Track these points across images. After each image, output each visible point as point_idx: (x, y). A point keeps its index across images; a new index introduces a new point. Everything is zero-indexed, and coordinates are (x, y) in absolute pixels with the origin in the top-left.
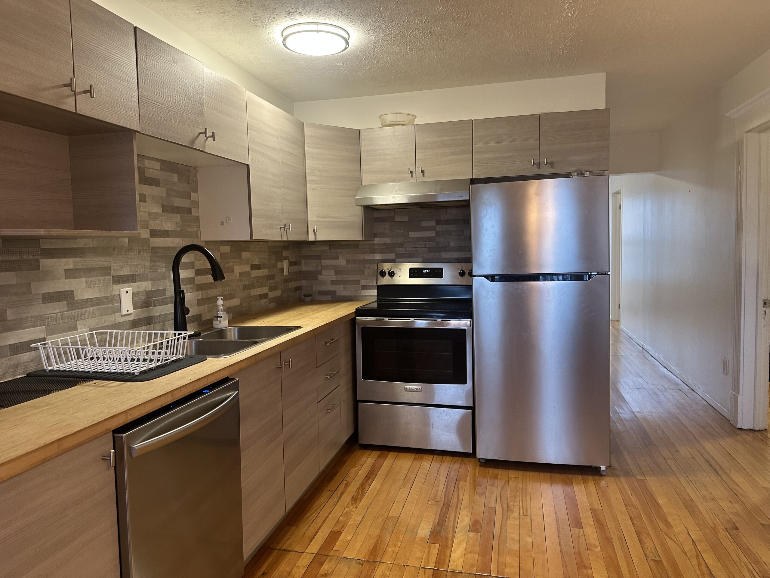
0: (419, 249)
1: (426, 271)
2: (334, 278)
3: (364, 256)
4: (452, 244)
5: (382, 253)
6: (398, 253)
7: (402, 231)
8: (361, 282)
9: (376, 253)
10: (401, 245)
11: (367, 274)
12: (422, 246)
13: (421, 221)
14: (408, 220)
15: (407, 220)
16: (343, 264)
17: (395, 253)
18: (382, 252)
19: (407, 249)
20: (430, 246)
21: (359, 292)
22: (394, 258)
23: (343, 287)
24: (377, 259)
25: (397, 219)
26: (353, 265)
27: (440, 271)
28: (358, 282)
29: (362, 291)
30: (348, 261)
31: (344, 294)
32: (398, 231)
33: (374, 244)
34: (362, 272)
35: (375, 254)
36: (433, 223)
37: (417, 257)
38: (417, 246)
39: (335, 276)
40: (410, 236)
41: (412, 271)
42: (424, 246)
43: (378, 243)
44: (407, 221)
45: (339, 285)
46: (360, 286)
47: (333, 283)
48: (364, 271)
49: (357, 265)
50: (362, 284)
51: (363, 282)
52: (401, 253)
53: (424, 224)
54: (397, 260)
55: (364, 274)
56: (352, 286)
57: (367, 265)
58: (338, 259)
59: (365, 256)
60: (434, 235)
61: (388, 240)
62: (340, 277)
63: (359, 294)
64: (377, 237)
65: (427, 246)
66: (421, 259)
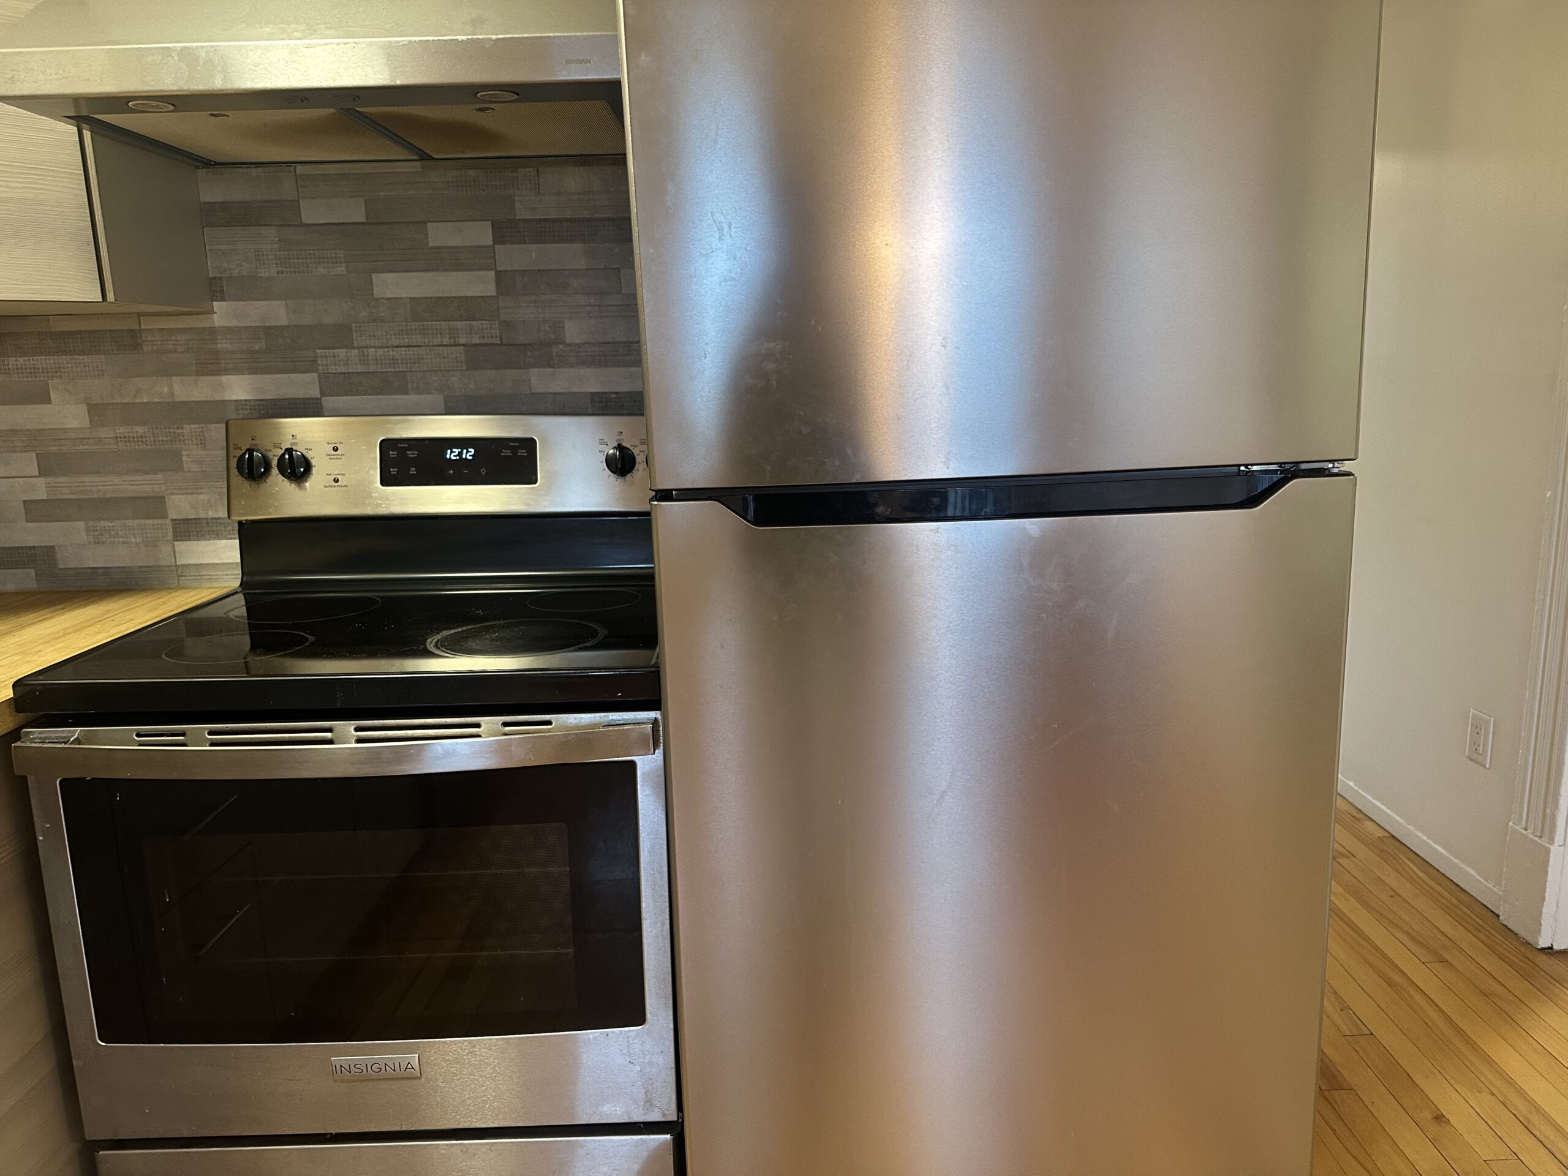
0: (423, 351)
1: (457, 451)
2: (40, 489)
3: (171, 386)
4: (574, 331)
5: (253, 371)
6: (332, 369)
7: (341, 269)
8: (168, 503)
9: (227, 371)
10: (341, 335)
11: (195, 468)
12: (437, 341)
13: (425, 222)
14: (363, 219)
15: (360, 216)
16: (73, 424)
17: (316, 371)
18: (254, 365)
19: (372, 351)
20: (476, 340)
21: (165, 549)
22: (315, 392)
23: (87, 530)
24: (234, 398)
25: (313, 212)
26: (121, 430)
27: (523, 453)
28: (154, 506)
29: (180, 546)
30: (95, 410)
31: (95, 558)
32: (321, 270)
33: (213, 331)
34: (170, 461)
35: (225, 378)
36: (481, 234)
37: (418, 391)
38: (418, 339)
39: (41, 482)
40: (378, 292)
41: (393, 454)
42: (446, 341)
43: (234, 323)
44: (362, 223)
45: (68, 518)
46: (168, 522)
47: (35, 510)
48: (176, 455)
49: (139, 430)
50: (173, 515)
51: (180, 506)
52: (343, 369)
53: (440, 235)
54: (328, 402)
55: (180, 468)
56: (130, 523)
57: (188, 429)
58: (46, 399)
59: (176, 387)
60: (491, 290)
61: (277, 313)
62: (67, 486)
63: (165, 559)
64: (223, 300)
65: (462, 341)
66: (439, 399)
